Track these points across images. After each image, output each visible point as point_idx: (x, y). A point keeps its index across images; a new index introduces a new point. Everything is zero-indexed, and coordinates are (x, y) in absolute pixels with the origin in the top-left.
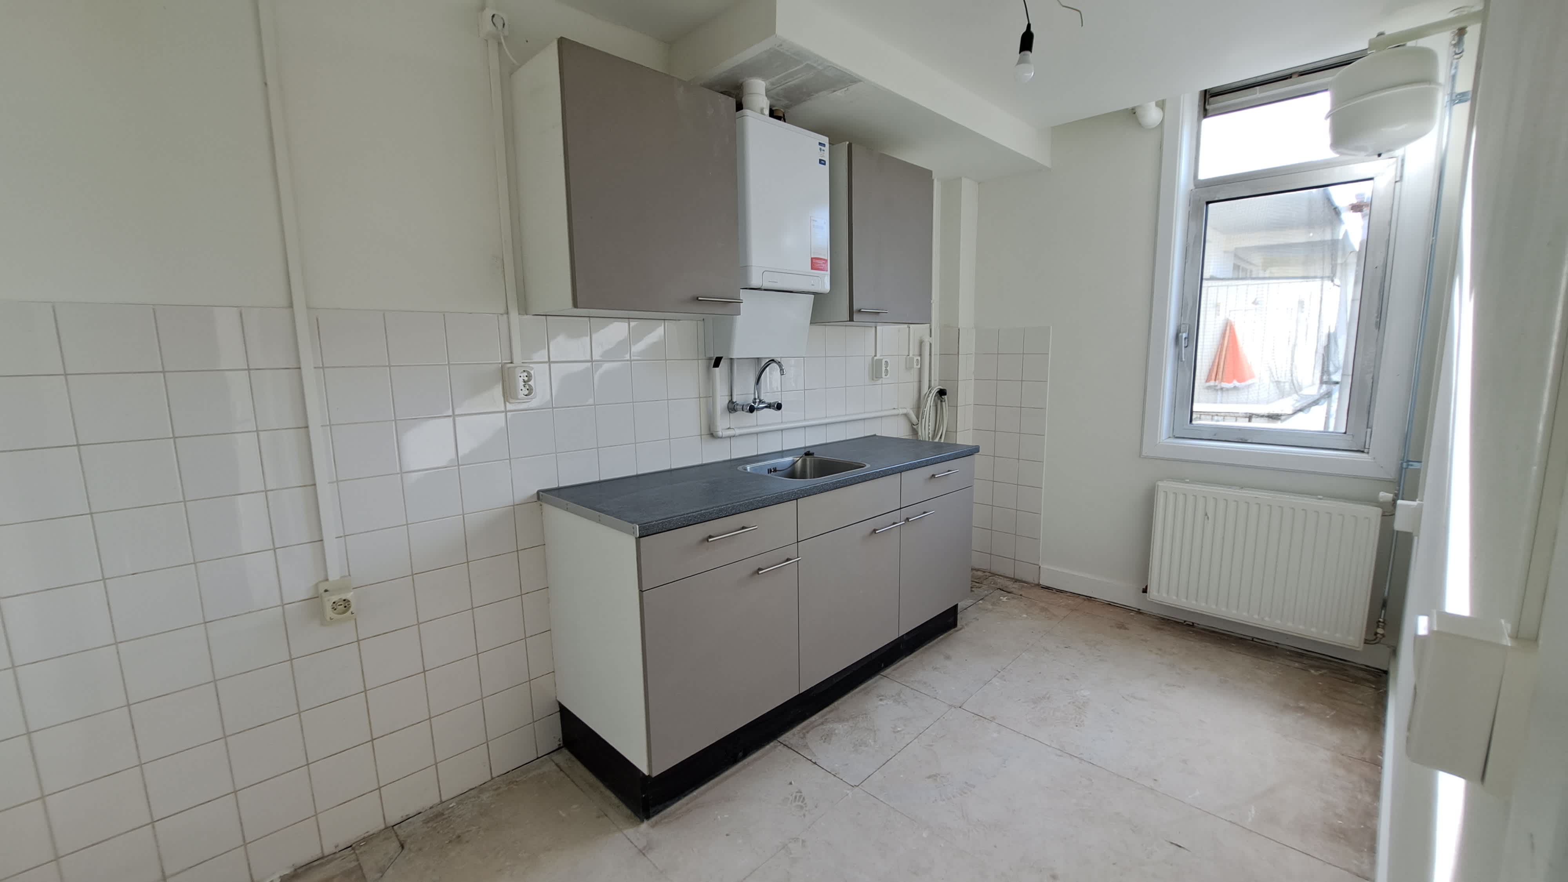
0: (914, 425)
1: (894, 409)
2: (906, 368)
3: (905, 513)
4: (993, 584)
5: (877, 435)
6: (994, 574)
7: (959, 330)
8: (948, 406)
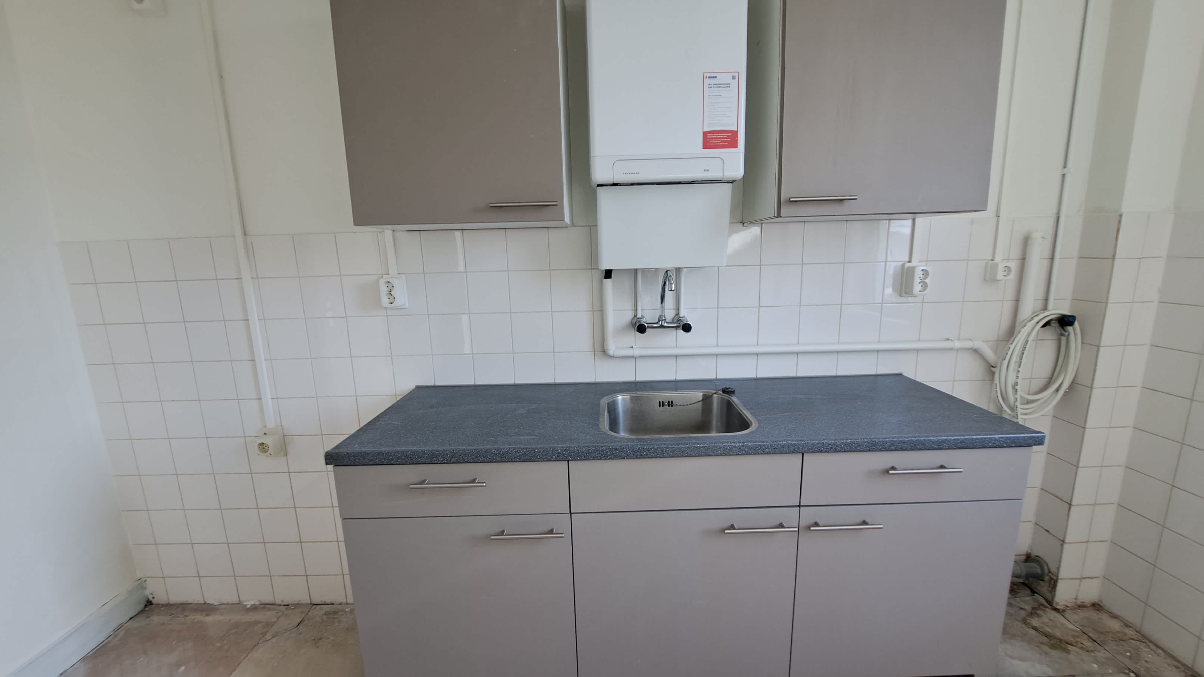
0: (992, 367)
1: (948, 340)
2: (985, 280)
3: (808, 516)
4: (1127, 657)
5: (904, 374)
6: (1145, 639)
7: (1121, 216)
8: (1082, 343)
